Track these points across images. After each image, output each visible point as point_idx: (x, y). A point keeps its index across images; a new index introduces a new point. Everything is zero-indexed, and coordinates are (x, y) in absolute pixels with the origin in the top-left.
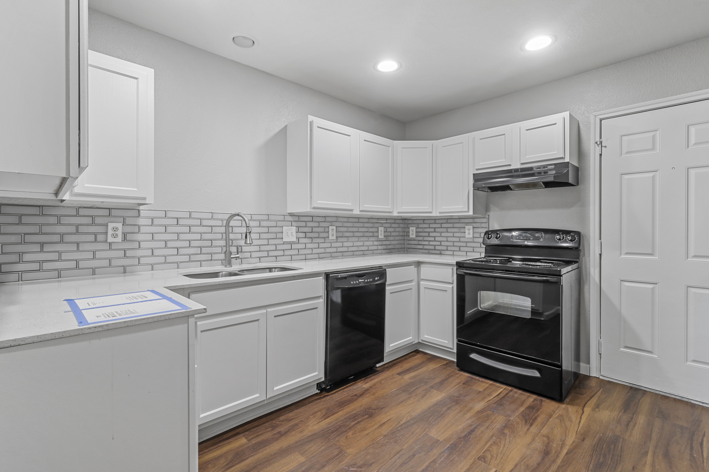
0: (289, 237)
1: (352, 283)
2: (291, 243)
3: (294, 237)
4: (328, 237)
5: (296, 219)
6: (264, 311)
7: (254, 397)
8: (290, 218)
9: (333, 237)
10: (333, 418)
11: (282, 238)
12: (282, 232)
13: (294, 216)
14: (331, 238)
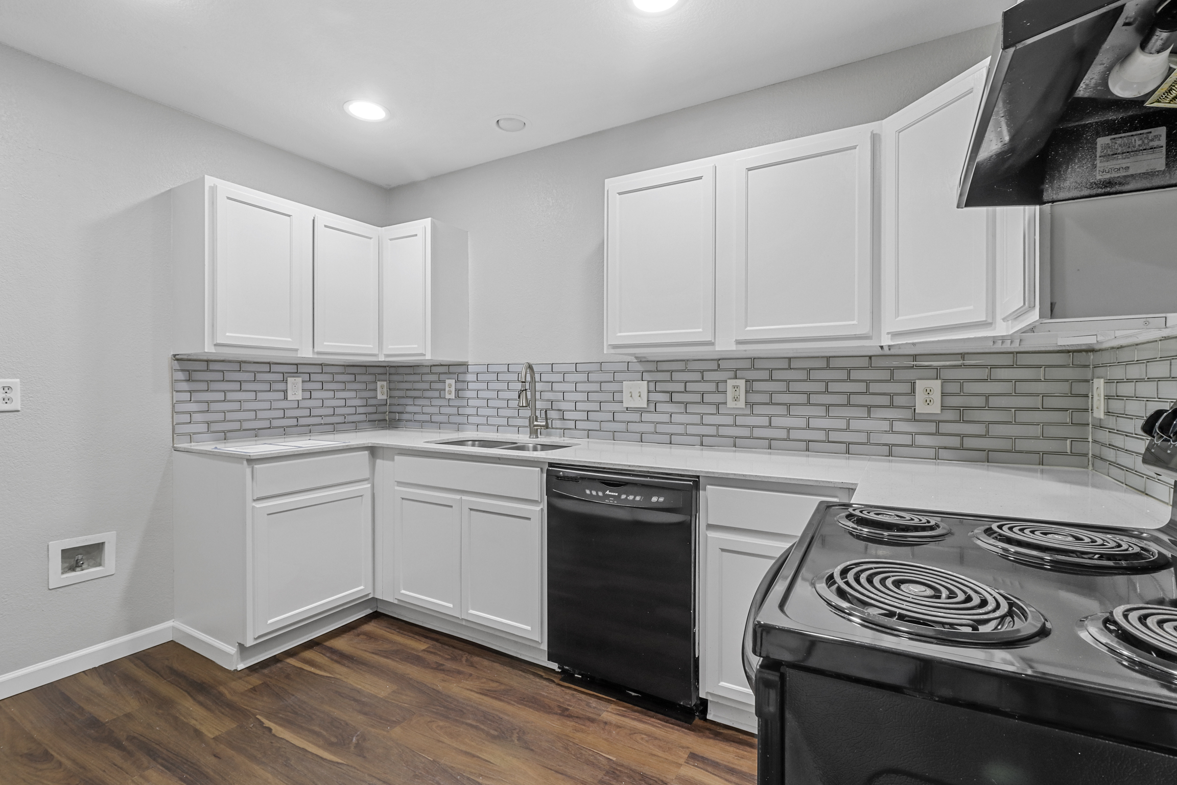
0: (634, 401)
1: (588, 492)
2: (641, 411)
3: (642, 400)
4: (725, 403)
5: (652, 367)
6: (458, 497)
7: (445, 605)
8: (639, 367)
9: (736, 402)
10: (483, 699)
11: (622, 402)
12: (622, 392)
13: (648, 361)
14: (731, 404)
